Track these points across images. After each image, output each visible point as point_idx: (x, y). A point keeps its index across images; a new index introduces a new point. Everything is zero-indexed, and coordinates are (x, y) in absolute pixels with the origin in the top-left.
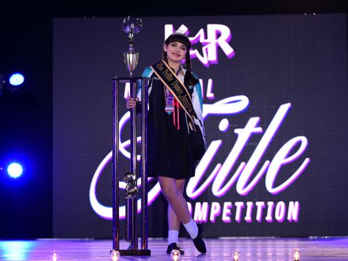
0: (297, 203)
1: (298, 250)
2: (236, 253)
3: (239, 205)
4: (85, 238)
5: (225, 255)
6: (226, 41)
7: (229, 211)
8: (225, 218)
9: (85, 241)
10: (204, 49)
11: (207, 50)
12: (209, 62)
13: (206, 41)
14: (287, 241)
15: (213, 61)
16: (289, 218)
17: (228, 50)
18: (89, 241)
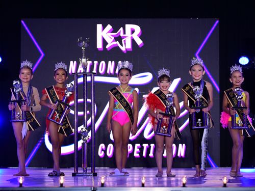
0: (184, 145)
1: (185, 176)
2: (144, 178)
3: (145, 146)
4: (41, 167)
5: (135, 179)
6: (138, 35)
7: (138, 150)
8: (136, 155)
9: (41, 169)
10: (123, 40)
11: (125, 41)
12: (126, 49)
13: (124, 35)
14: (177, 170)
15: (129, 49)
16: (179, 155)
17: (139, 42)
18: (43, 170)
